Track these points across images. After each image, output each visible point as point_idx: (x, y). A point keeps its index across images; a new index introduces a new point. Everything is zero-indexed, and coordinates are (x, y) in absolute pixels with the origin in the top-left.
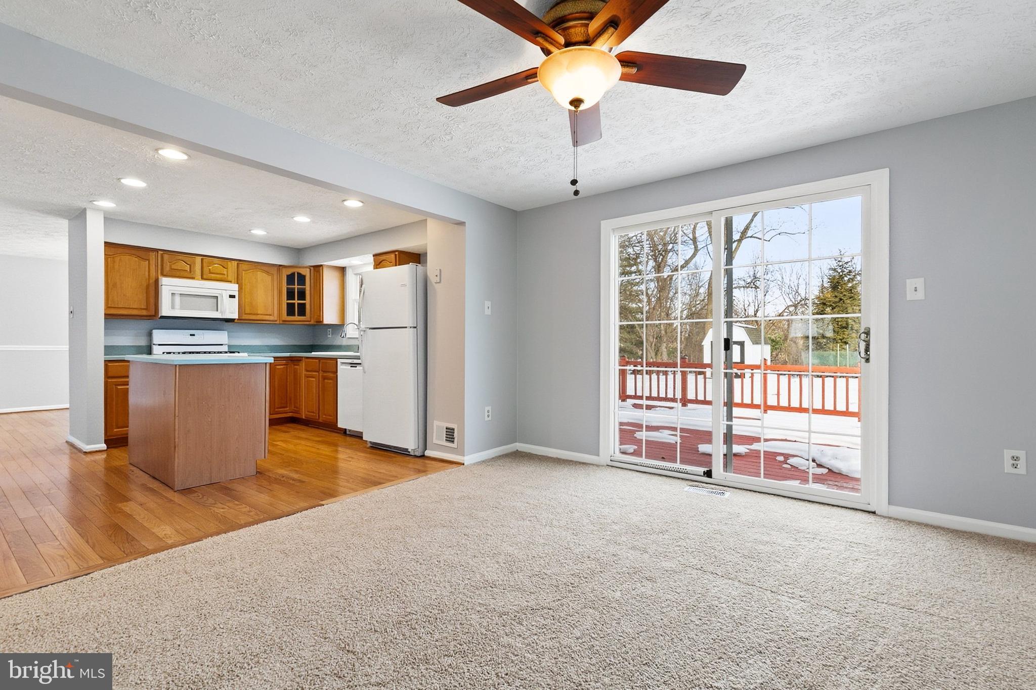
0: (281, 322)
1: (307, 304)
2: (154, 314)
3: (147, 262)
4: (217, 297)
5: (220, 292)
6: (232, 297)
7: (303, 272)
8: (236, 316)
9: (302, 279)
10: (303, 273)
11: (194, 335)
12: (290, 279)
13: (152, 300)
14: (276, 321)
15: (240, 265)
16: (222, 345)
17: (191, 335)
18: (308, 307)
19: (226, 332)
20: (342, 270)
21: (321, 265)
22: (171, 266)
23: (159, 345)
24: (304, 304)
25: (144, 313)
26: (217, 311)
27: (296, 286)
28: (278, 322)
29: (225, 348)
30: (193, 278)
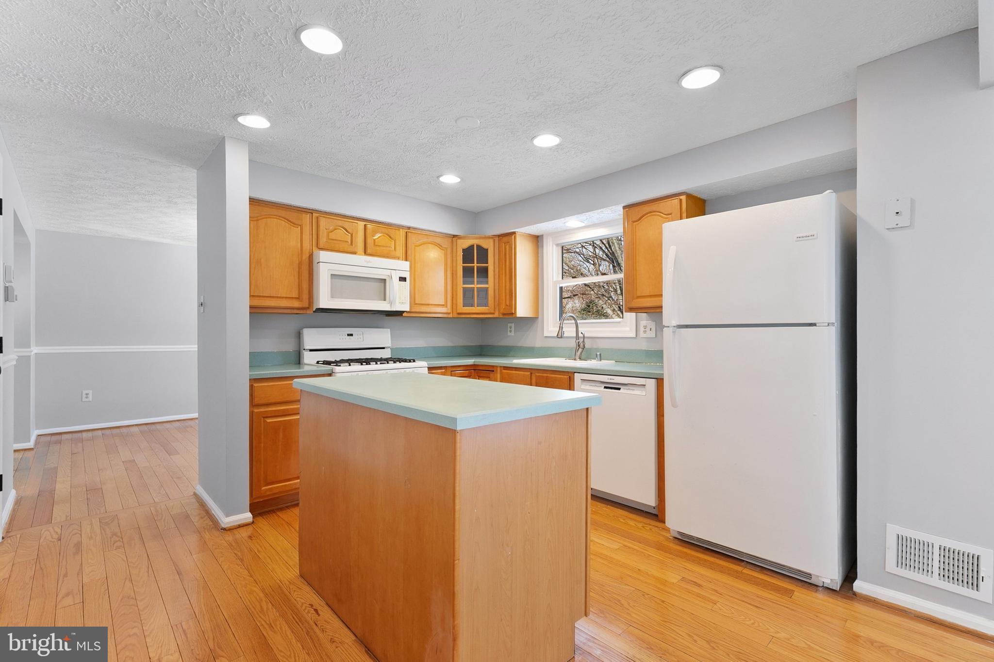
0: (455, 315)
1: (489, 289)
2: (307, 306)
3: (299, 228)
4: (385, 280)
5: (388, 272)
6: (403, 279)
7: (484, 244)
8: (406, 307)
9: (483, 253)
10: (485, 246)
11: (352, 335)
12: (468, 254)
13: (305, 286)
14: (449, 313)
15: (409, 234)
16: (384, 348)
17: (348, 335)
18: (491, 292)
19: (389, 330)
20: (537, 240)
21: (514, 233)
22: (328, 235)
23: (311, 350)
24: (486, 289)
25: (296, 304)
26: (385, 300)
27: (475, 265)
28: (451, 316)
29: (386, 354)
30: (355, 253)
